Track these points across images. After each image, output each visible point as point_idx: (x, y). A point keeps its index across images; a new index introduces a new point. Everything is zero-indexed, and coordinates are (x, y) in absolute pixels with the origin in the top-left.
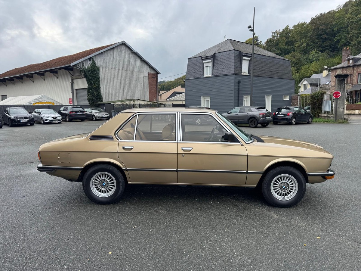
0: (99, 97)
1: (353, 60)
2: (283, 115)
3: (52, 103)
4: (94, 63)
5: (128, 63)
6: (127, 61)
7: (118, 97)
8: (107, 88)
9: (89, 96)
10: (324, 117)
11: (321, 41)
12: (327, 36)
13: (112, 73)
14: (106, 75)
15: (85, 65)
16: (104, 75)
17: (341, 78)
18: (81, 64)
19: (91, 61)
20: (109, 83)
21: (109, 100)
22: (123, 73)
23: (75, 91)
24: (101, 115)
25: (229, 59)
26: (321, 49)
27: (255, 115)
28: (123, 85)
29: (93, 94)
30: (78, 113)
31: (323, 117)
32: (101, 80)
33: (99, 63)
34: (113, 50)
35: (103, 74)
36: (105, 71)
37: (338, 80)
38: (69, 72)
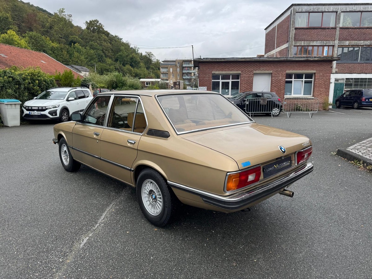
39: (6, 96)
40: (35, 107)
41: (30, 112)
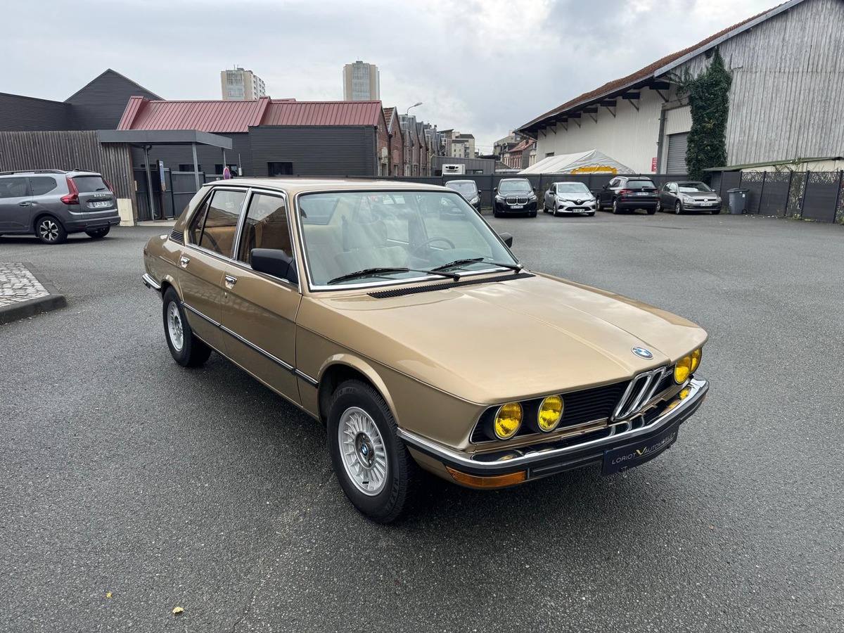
0: (717, 154)
3: (612, 169)
4: (719, 61)
5: (832, 48)
6: (830, 42)
7: (776, 152)
8: (747, 128)
9: (689, 150)
13: (770, 84)
14: (752, 90)
15: (691, 71)
16: (742, 94)
18: (681, 71)
19: (712, 59)
20: (756, 113)
21: (747, 161)
22: (808, 81)
23: (666, 141)
24: (696, 200)
28: (799, 117)
29: (701, 145)
30: (639, 194)
32: (731, 108)
33: (735, 60)
34: (785, 16)
35: (741, 89)
36: (748, 82)
38: (660, 93)
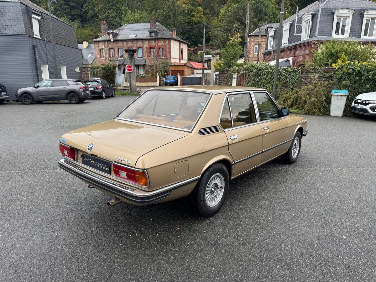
1: (112, 35)
2: (93, 89)
10: (120, 89)
11: (69, 8)
12: (74, 4)
17: (132, 53)
25: (13, 14)
26: (70, 16)
27: (75, 90)
31: (118, 90)
37: (129, 55)
39: (342, 87)
40: (360, 100)
41: (356, 104)
